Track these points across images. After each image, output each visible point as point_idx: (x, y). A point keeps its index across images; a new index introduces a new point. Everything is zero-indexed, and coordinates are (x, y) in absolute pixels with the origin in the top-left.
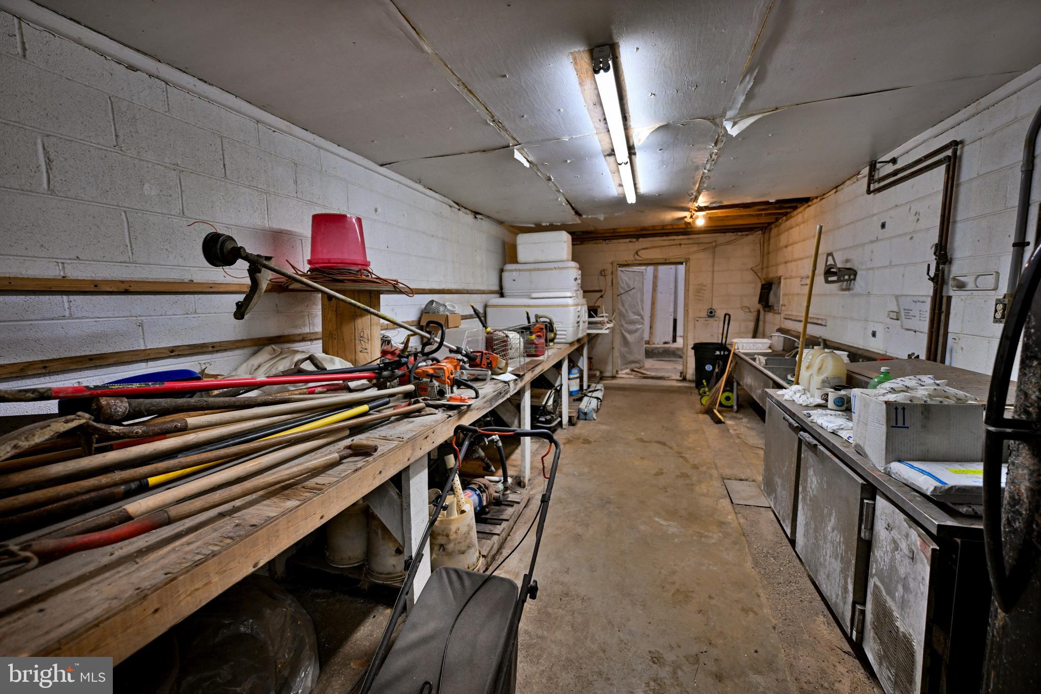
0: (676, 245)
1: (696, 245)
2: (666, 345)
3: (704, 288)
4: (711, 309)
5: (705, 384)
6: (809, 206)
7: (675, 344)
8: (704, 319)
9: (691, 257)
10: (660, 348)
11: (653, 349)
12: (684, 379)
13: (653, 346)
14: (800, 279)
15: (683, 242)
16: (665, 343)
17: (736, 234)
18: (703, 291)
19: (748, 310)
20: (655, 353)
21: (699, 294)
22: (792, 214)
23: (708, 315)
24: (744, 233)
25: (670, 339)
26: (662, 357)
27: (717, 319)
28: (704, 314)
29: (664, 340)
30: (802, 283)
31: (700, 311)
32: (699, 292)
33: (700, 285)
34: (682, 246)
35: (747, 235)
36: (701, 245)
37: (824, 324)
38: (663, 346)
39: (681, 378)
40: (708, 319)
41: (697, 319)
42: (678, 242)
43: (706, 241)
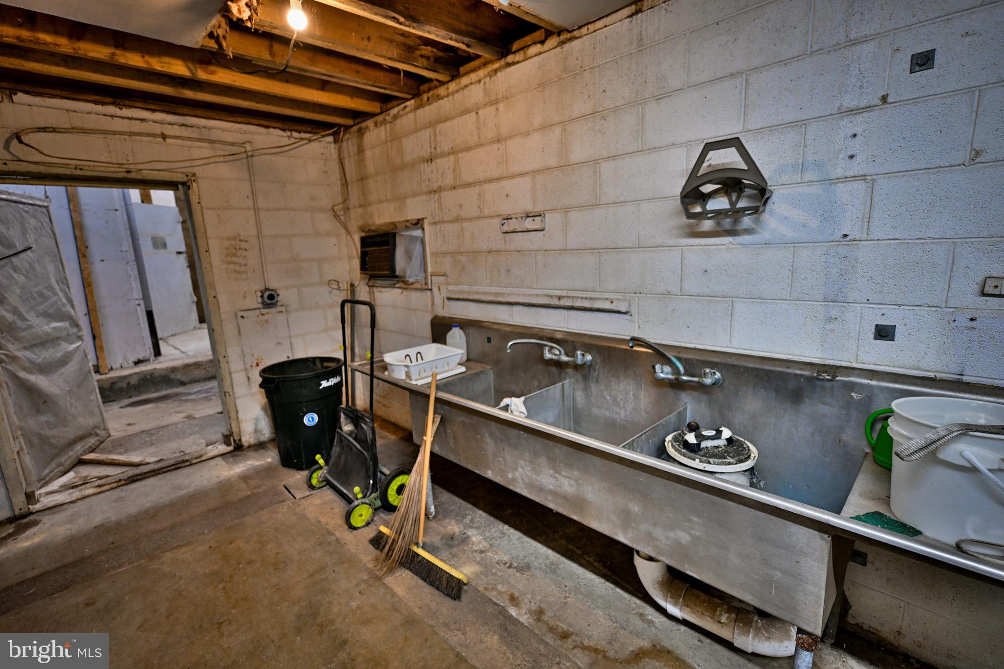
0: (153, 135)
1: (206, 145)
2: (142, 368)
3: (243, 245)
4: (267, 289)
5: (321, 462)
6: (509, 65)
7: (160, 359)
8: (257, 312)
9: (199, 171)
10: (131, 375)
11: (114, 382)
12: (238, 449)
13: (112, 374)
14: (497, 221)
15: (169, 130)
16: (138, 362)
17: (289, 133)
18: (244, 253)
19: (335, 287)
20: (121, 390)
21: (234, 259)
22: (442, 91)
23: (263, 303)
24: (303, 135)
25: (147, 350)
26: (140, 393)
27: (283, 309)
28: (255, 301)
29: (133, 358)
30: (506, 228)
31: (245, 297)
32: (235, 255)
33: (235, 239)
34: (168, 140)
35: (310, 141)
36: (217, 146)
37: (623, 310)
38: (137, 370)
39: (231, 448)
40: (264, 311)
41: (240, 314)
42: (158, 129)
43: (228, 137)
